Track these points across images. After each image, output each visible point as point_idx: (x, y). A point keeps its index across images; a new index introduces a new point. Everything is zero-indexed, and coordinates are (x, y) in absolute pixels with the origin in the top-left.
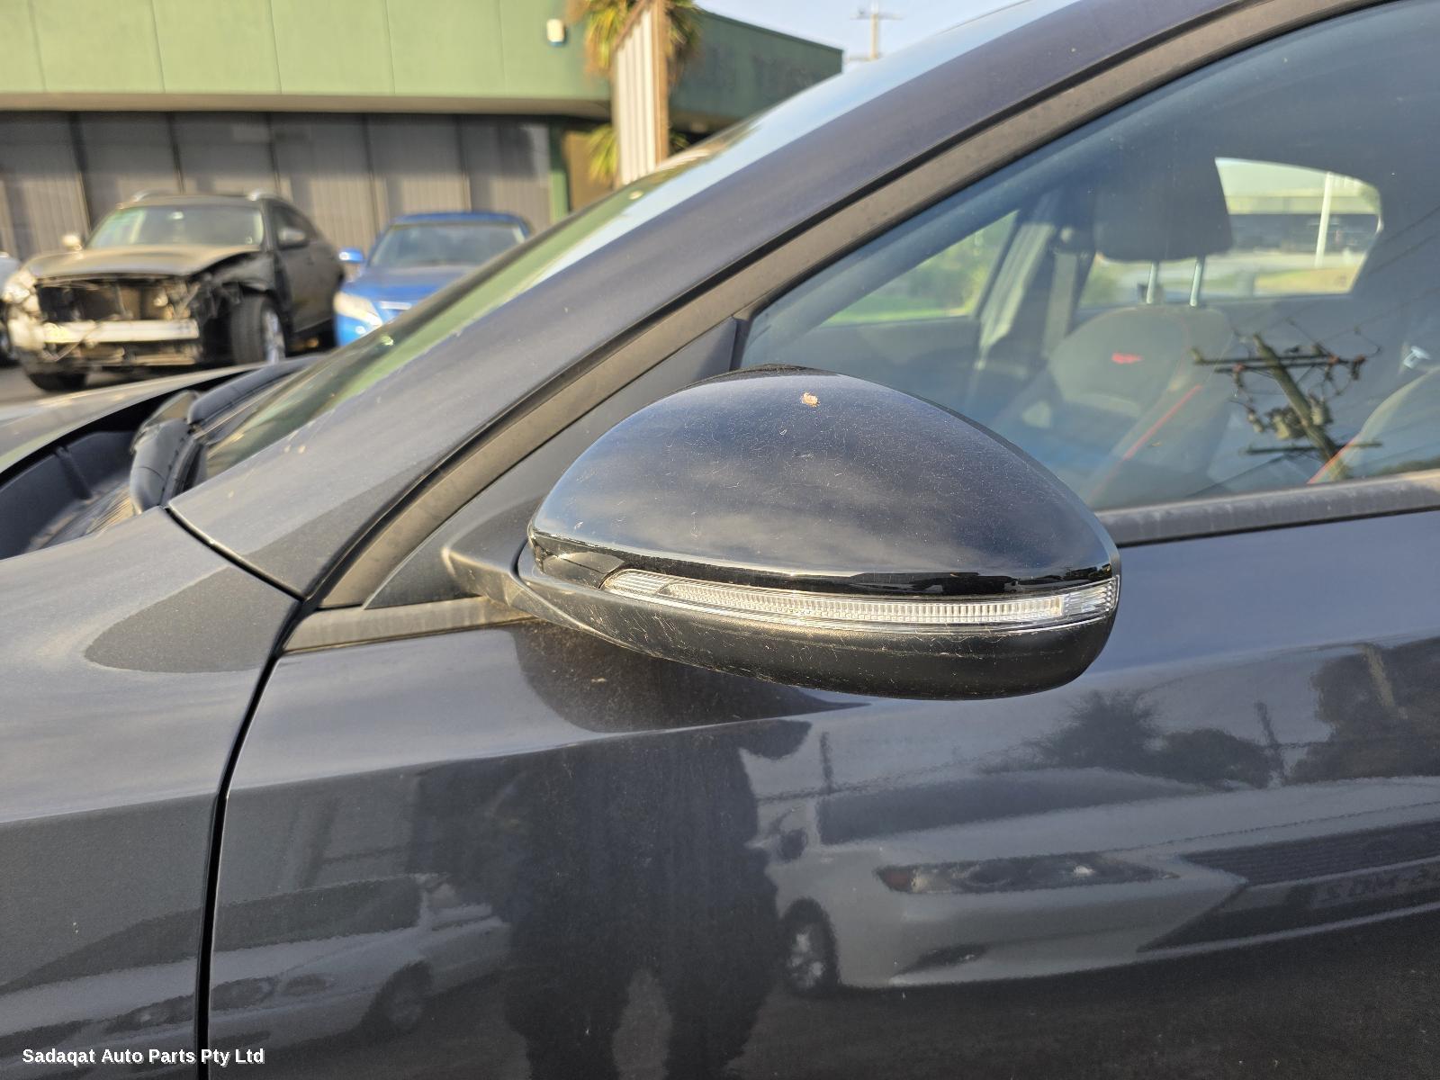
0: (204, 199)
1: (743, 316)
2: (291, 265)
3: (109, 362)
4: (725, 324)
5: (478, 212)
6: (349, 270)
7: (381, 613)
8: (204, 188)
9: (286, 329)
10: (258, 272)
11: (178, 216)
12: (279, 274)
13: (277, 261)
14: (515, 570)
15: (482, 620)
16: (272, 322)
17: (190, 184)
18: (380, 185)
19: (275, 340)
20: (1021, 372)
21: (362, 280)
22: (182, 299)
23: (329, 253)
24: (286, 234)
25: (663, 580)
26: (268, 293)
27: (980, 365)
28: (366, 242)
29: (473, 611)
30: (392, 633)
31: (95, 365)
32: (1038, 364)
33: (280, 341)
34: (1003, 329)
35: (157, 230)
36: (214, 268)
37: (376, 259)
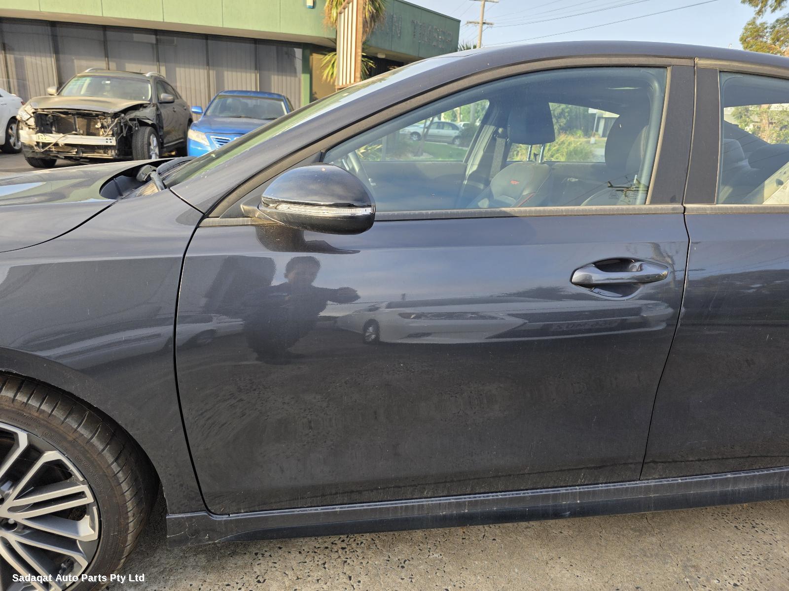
0: (120, 74)
1: (323, 151)
2: (165, 111)
3: (69, 155)
4: (317, 154)
5: (263, 92)
6: (194, 116)
7: (224, 219)
8: (120, 68)
9: (161, 145)
10: (148, 114)
11: (108, 82)
12: (159, 116)
13: (158, 109)
14: (258, 208)
15: (250, 224)
16: (154, 141)
17: (113, 65)
18: (212, 73)
19: (155, 149)
20: (482, 186)
21: (201, 122)
22: (109, 126)
23: (185, 107)
24: (163, 96)
25: (289, 205)
26: (152, 125)
27: (465, 182)
28: (204, 103)
29: (247, 221)
30: (226, 225)
31: (62, 156)
32: (487, 183)
33: (157, 151)
34: (475, 168)
35: (96, 88)
36: (126, 111)
37: (208, 113)
